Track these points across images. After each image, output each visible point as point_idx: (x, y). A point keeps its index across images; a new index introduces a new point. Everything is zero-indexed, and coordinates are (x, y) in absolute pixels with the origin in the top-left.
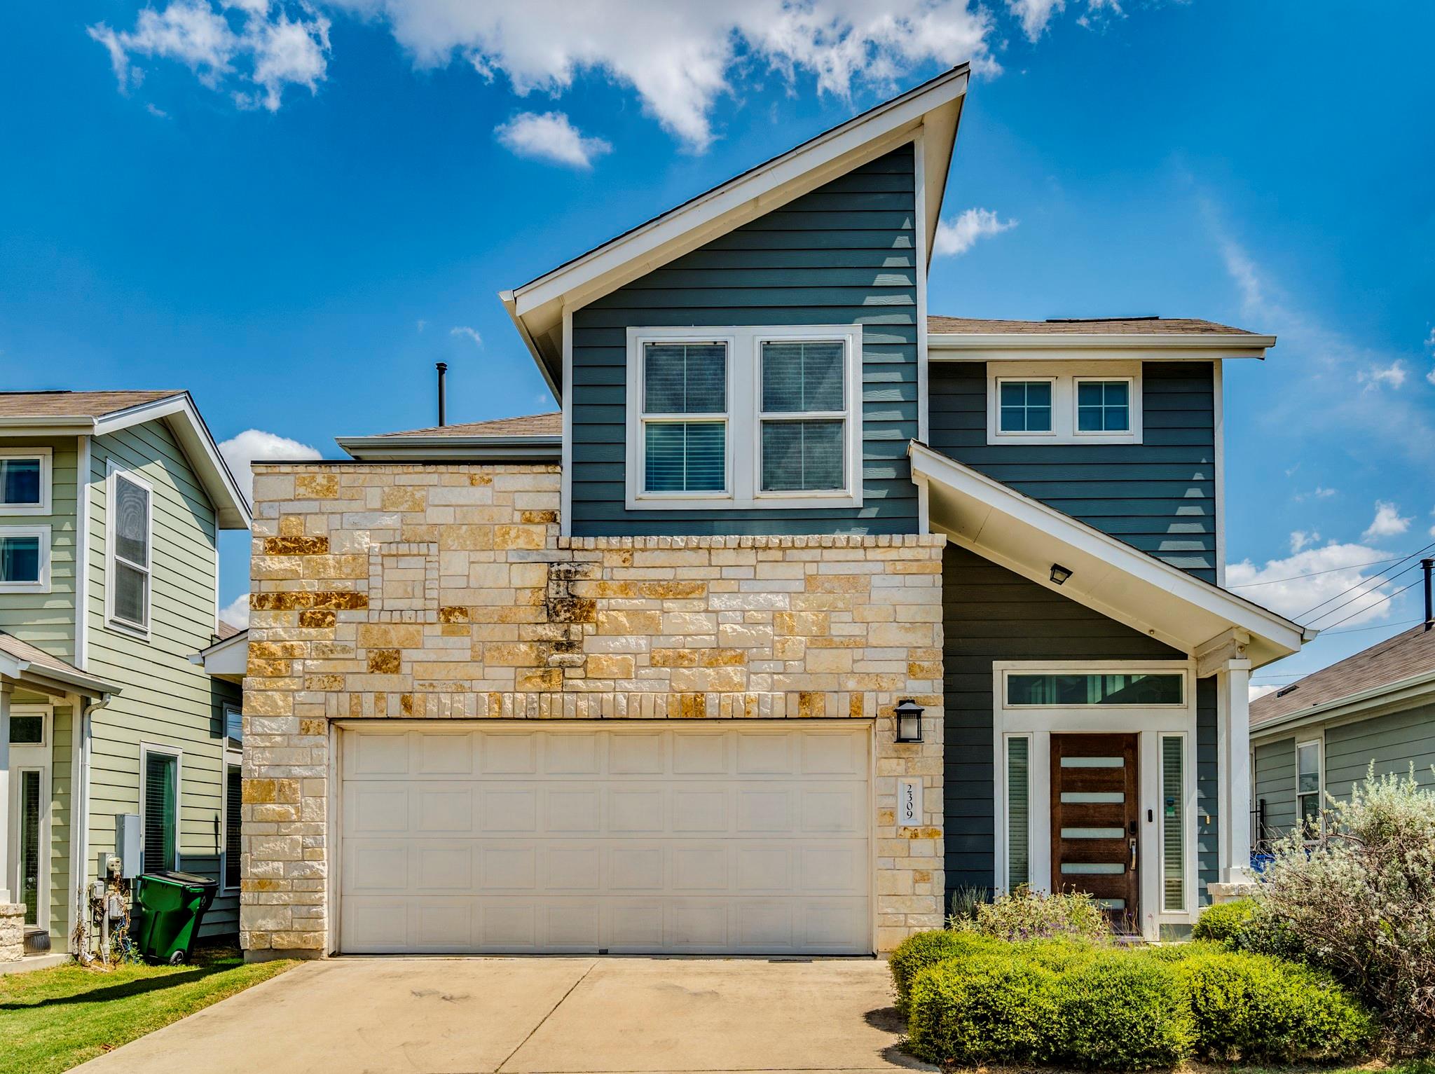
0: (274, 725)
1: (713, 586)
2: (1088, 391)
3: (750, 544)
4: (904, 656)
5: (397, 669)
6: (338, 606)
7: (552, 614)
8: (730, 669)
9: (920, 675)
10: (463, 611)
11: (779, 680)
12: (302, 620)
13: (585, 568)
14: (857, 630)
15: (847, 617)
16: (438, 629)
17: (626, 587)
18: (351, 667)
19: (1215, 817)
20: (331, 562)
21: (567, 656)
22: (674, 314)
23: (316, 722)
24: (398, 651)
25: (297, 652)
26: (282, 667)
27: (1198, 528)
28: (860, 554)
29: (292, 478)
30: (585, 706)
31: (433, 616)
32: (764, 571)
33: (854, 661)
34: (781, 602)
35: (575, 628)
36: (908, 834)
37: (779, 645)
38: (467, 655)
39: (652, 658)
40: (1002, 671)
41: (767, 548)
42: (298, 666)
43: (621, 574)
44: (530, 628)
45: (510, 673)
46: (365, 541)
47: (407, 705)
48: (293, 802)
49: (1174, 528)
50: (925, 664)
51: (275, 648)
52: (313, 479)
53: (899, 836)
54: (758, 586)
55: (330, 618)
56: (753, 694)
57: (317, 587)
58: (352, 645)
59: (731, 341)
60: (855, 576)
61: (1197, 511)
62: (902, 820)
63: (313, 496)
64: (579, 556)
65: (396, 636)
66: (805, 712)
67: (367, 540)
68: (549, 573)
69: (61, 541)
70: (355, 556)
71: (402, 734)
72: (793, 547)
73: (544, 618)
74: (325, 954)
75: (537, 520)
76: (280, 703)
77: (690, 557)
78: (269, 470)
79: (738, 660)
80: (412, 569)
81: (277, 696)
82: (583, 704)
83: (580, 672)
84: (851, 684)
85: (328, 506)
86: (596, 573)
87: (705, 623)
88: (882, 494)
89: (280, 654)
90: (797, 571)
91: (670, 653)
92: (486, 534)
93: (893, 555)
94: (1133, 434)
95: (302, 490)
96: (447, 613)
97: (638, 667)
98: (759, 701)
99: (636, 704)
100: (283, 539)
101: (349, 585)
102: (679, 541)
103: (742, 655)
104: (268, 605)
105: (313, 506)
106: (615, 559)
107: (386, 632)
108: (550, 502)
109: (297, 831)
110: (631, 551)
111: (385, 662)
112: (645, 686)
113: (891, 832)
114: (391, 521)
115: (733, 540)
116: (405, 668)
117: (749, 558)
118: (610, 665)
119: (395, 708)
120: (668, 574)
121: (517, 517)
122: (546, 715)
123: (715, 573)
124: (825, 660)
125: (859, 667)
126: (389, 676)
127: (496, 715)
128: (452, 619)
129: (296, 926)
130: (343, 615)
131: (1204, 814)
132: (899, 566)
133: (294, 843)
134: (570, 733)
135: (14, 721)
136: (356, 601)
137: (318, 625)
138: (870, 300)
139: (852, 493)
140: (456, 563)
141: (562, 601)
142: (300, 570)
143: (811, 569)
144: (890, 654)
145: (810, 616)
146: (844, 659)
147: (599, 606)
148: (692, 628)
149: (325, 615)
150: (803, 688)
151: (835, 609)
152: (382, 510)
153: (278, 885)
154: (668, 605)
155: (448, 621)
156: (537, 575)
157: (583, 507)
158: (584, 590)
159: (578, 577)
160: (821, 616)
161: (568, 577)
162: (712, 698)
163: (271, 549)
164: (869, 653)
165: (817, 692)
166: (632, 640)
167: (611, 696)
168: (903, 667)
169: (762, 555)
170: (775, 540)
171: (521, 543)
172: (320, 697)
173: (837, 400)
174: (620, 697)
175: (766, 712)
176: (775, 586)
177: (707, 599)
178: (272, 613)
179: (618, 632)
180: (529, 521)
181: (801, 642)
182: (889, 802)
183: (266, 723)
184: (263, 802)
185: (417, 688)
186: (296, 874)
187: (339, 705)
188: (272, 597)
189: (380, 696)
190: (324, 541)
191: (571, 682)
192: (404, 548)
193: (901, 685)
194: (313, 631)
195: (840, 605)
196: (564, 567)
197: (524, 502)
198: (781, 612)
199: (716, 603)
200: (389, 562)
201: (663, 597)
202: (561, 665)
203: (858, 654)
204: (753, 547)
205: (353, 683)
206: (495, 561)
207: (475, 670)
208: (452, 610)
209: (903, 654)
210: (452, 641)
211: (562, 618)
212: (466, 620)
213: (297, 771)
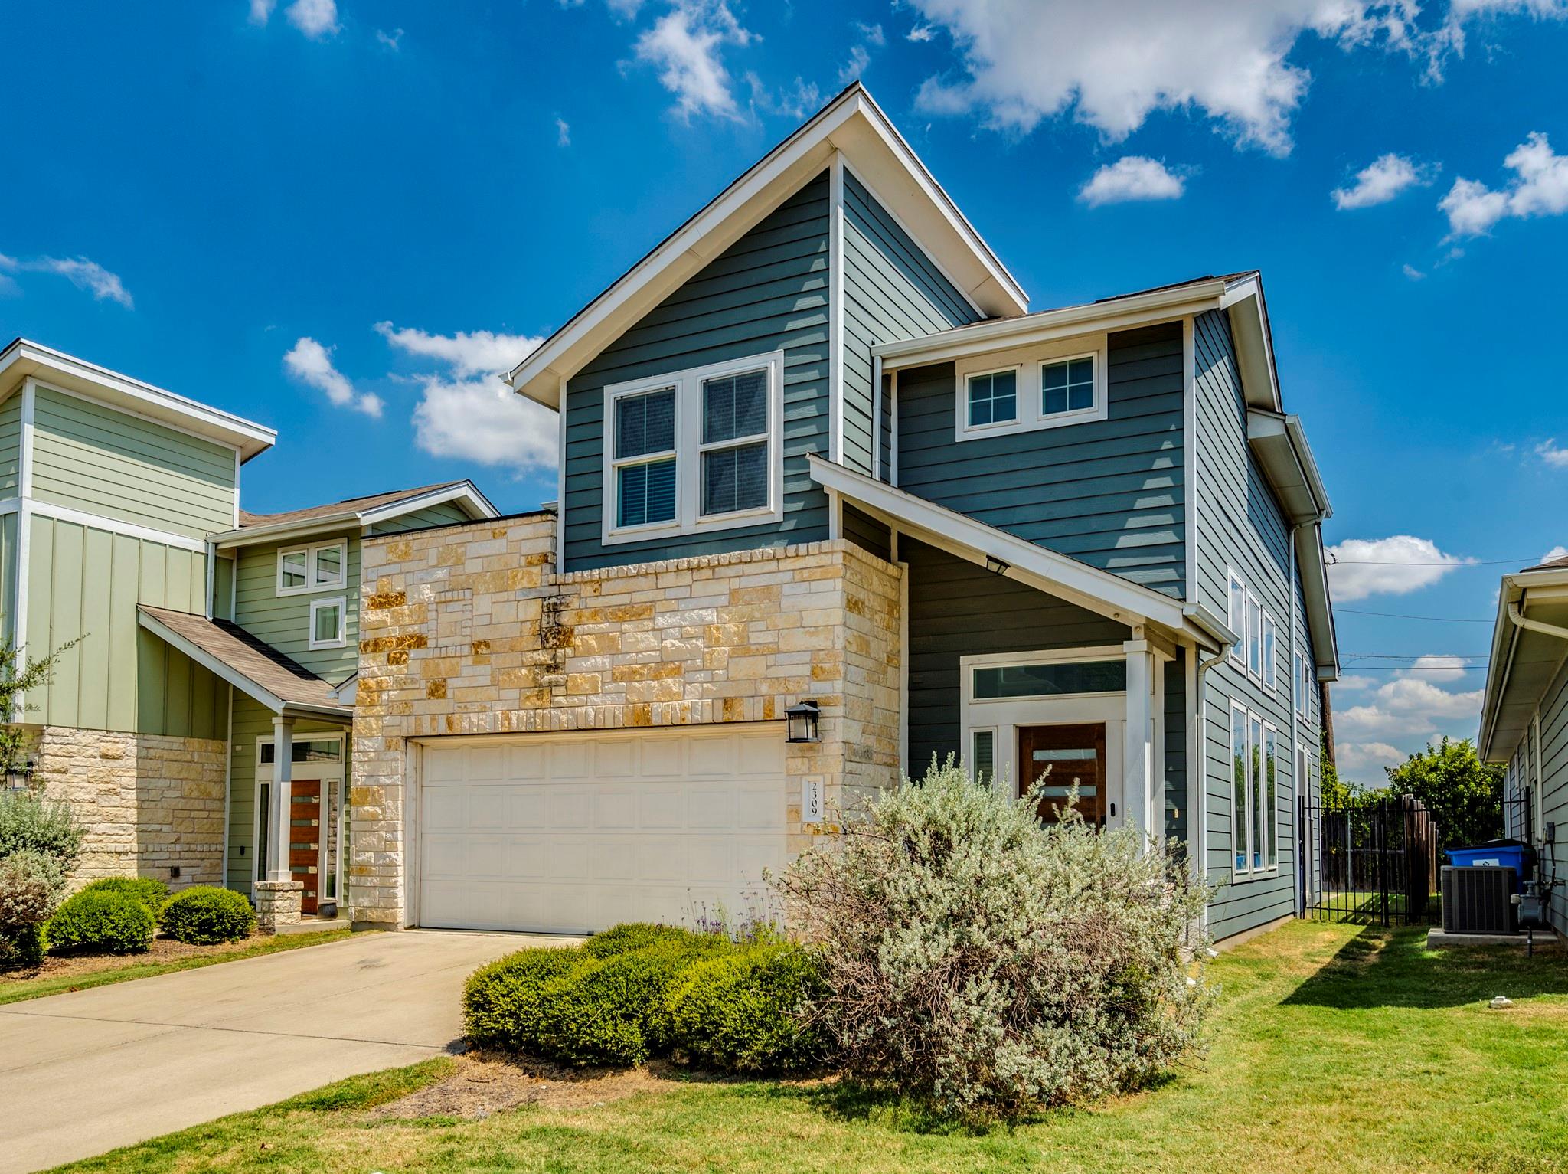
0: (370, 744)
1: (659, 607)
2: (1052, 374)
3: (685, 566)
4: (808, 659)
5: (444, 696)
6: (409, 646)
7: (544, 639)
8: (670, 680)
9: (822, 677)
10: (487, 644)
11: (708, 689)
12: (389, 660)
13: (567, 600)
14: (769, 637)
15: (762, 626)
16: (470, 660)
17: (595, 612)
18: (417, 695)
19: (1183, 811)
20: (407, 612)
21: (553, 676)
22: (640, 368)
23: (395, 740)
24: (445, 681)
25: (384, 685)
26: (376, 698)
27: (1167, 500)
28: (773, 566)
29: (385, 547)
30: (565, 719)
31: (466, 650)
32: (698, 588)
33: (768, 667)
34: (710, 616)
35: (560, 652)
36: (811, 830)
37: (707, 656)
38: (487, 681)
39: (613, 674)
40: (969, 665)
41: (699, 568)
42: (385, 697)
43: (594, 603)
44: (529, 654)
45: (515, 693)
46: (427, 593)
47: (450, 725)
48: (380, 805)
49: (1141, 503)
50: (827, 666)
51: (372, 683)
52: (397, 546)
53: (803, 832)
54: (691, 604)
55: (404, 657)
56: (687, 702)
57: (397, 632)
58: (417, 677)
59: (679, 384)
60: (769, 587)
61: (1166, 482)
62: (807, 816)
63: (397, 560)
64: (564, 590)
65: (444, 666)
66: (728, 717)
67: (428, 591)
68: (543, 606)
69: (353, 607)
70: (421, 605)
71: (458, 748)
72: (719, 565)
73: (538, 645)
74: (400, 927)
75: (536, 562)
76: (374, 726)
77: (642, 582)
78: (372, 543)
79: (676, 672)
80: (454, 614)
81: (372, 720)
82: (564, 717)
83: (562, 690)
84: (764, 689)
85: (406, 567)
86: (575, 604)
87: (651, 639)
88: (799, 506)
89: (374, 687)
90: (723, 587)
91: (625, 669)
92: (502, 578)
93: (800, 563)
94: (1099, 410)
95: (390, 556)
96: (476, 646)
97: (604, 683)
98: (692, 709)
99: (601, 716)
100: (380, 596)
101: (415, 629)
102: (632, 569)
103: (679, 667)
104: (370, 649)
105: (395, 568)
106: (588, 590)
107: (438, 665)
108: (545, 546)
109: (382, 828)
110: (600, 581)
111: (437, 690)
112: (608, 699)
113: (796, 828)
114: (441, 574)
115: (672, 563)
116: (450, 694)
117: (687, 578)
118: (582, 681)
119: (442, 729)
120: (625, 599)
121: (523, 561)
122: (539, 728)
123: (660, 595)
124: (745, 667)
125: (773, 672)
126: (440, 700)
127: (506, 730)
128: (479, 650)
129: (382, 904)
130: (413, 653)
131: (1172, 806)
132: (806, 574)
133: (380, 837)
134: (569, 743)
135: (295, 745)
136: (420, 642)
137: (398, 663)
138: (791, 325)
139: (774, 508)
140: (483, 604)
141: (551, 629)
142: (388, 620)
143: (735, 584)
144: (797, 658)
145: (731, 627)
146: (758, 665)
147: (576, 632)
148: (642, 645)
149: (401, 654)
150: (725, 695)
151: (752, 619)
152: (438, 566)
153: (371, 871)
154: (625, 626)
155: (477, 653)
156: (533, 609)
157: (572, 547)
158: (566, 619)
159: (562, 608)
160: (741, 626)
161: (555, 609)
162: (657, 707)
163: (372, 605)
164: (781, 658)
165: (736, 698)
166: (599, 659)
167: (583, 709)
168: (806, 670)
169: (696, 575)
170: (704, 560)
171: (525, 583)
172: (397, 720)
173: (761, 426)
174: (590, 709)
175: (697, 718)
176: (706, 602)
177: (653, 619)
178: (372, 655)
179: (589, 653)
180: (530, 564)
181: (725, 652)
182: (795, 799)
183: (366, 742)
184: (363, 805)
185: (457, 709)
186: (381, 862)
187: (408, 727)
188: (372, 642)
189: (433, 717)
190: (402, 594)
191: (556, 699)
192: (449, 596)
193: (806, 687)
194: (394, 668)
195: (757, 615)
196: (554, 600)
197: (528, 548)
198: (709, 625)
199: (661, 622)
200: (441, 607)
201: (622, 621)
202: (550, 685)
203: (771, 659)
204: (688, 569)
205: (418, 708)
206: (508, 601)
207: (493, 692)
208: (480, 643)
209: (807, 658)
210: (480, 669)
211: (551, 644)
212: (489, 651)
213: (383, 780)
